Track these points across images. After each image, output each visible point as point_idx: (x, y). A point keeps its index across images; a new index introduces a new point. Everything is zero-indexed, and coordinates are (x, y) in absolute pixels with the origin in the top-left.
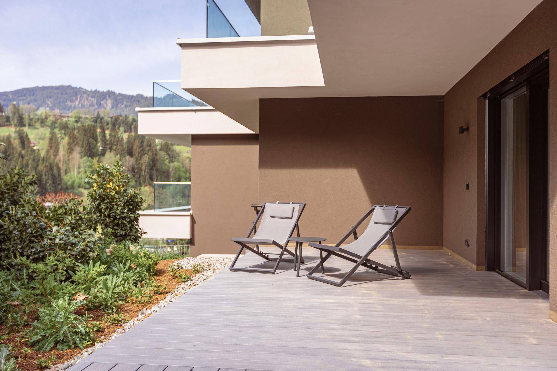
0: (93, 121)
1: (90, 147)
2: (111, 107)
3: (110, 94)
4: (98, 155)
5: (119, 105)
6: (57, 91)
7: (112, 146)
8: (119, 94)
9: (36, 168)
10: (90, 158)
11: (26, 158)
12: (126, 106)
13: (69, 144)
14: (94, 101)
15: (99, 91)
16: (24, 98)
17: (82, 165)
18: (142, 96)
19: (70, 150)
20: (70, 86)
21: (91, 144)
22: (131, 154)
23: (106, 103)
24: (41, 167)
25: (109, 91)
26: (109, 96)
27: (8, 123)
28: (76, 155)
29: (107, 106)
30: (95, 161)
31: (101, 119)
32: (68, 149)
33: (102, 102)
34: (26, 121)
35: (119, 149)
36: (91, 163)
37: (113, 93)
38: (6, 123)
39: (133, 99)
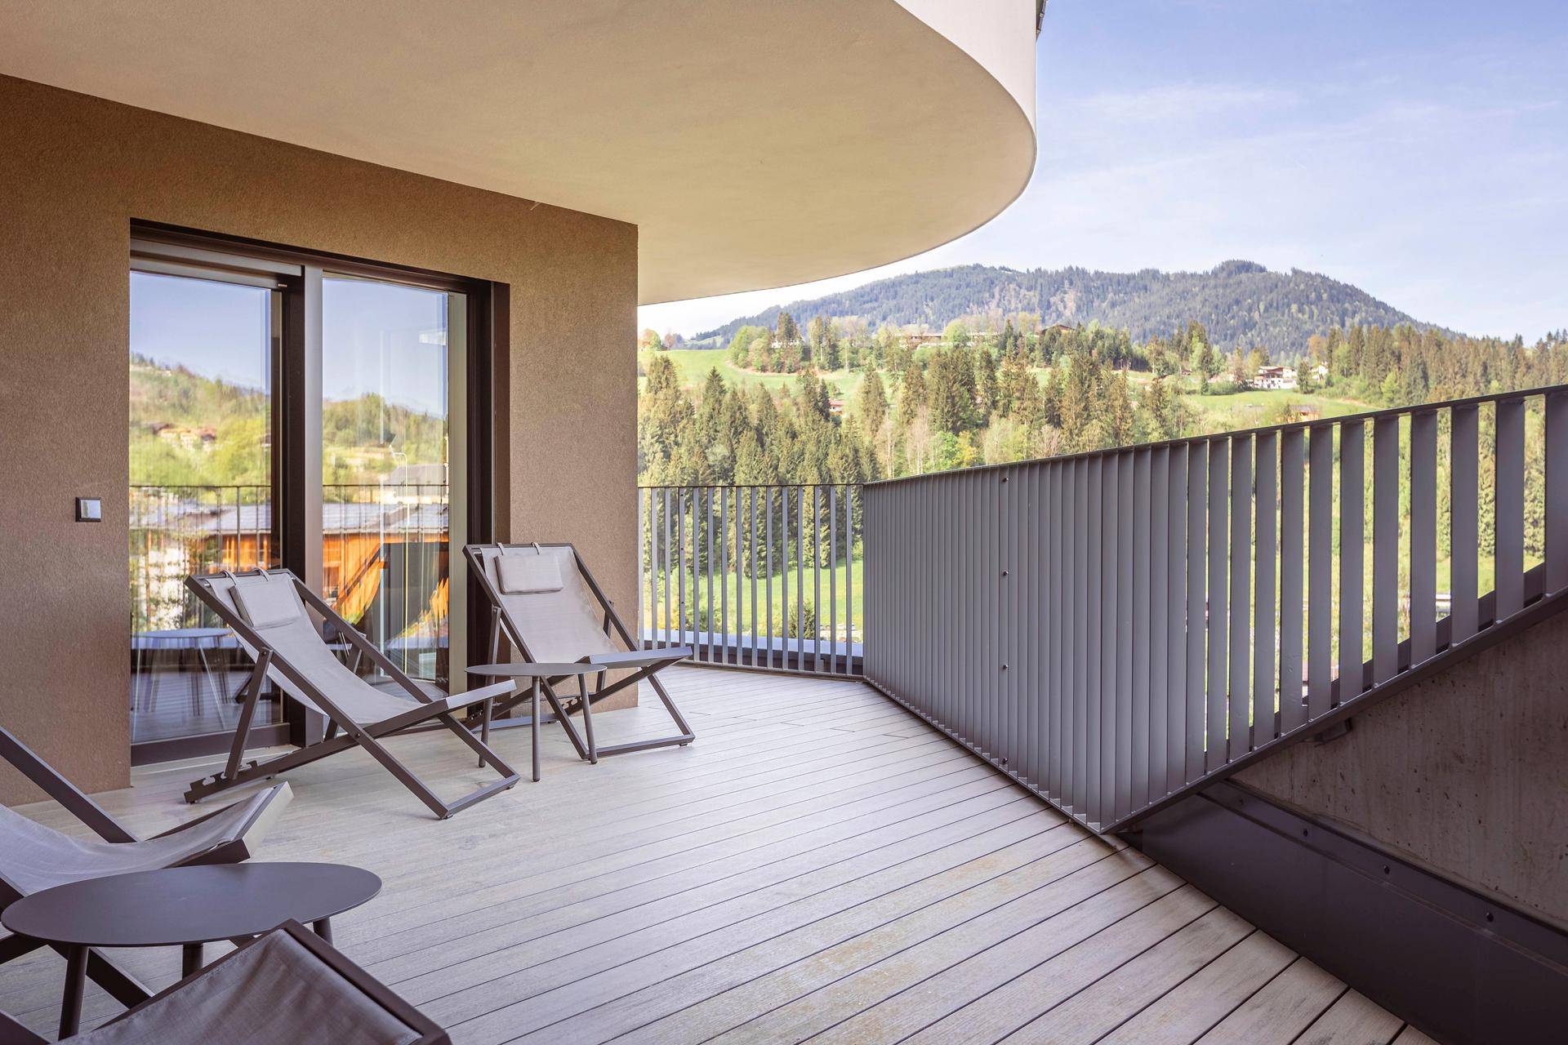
0: (996, 346)
1: (954, 405)
2: (1074, 310)
3: (1073, 276)
4: (977, 426)
5: (1096, 304)
6: (948, 280)
7: (1010, 402)
8: (1096, 273)
9: (819, 463)
10: (950, 434)
11: (804, 437)
12: (1113, 305)
13: (907, 401)
14: (1034, 297)
15: (1046, 272)
16: (875, 304)
17: (931, 455)
18: (1154, 275)
19: (909, 416)
20: (977, 267)
21: (957, 399)
22: (1055, 421)
23: (1062, 301)
24: (833, 461)
25: (1071, 268)
26: (1071, 283)
27: (807, 363)
28: (920, 426)
29: (1065, 307)
30: (964, 438)
31: (1016, 339)
32: (905, 413)
33: (1052, 300)
34: (845, 356)
35: (1025, 409)
36: (953, 447)
37: (1082, 273)
38: (802, 364)
39: (1132, 283)
